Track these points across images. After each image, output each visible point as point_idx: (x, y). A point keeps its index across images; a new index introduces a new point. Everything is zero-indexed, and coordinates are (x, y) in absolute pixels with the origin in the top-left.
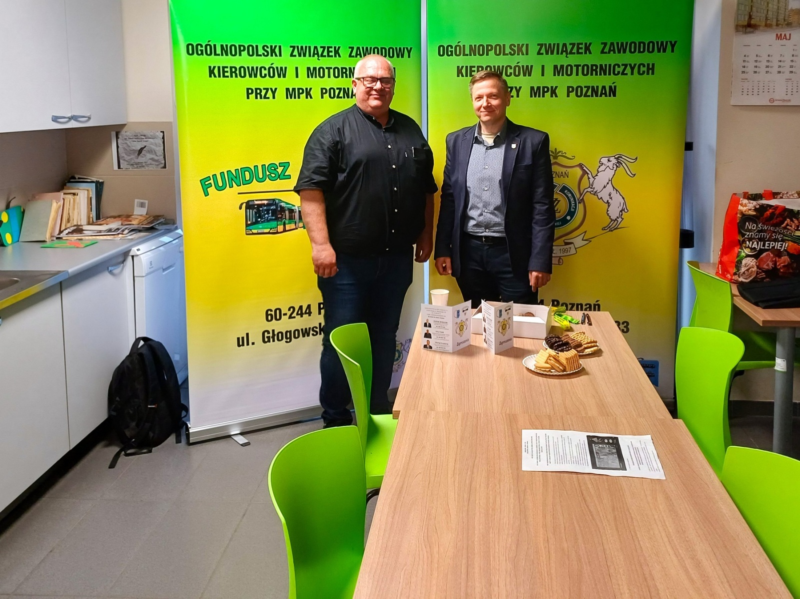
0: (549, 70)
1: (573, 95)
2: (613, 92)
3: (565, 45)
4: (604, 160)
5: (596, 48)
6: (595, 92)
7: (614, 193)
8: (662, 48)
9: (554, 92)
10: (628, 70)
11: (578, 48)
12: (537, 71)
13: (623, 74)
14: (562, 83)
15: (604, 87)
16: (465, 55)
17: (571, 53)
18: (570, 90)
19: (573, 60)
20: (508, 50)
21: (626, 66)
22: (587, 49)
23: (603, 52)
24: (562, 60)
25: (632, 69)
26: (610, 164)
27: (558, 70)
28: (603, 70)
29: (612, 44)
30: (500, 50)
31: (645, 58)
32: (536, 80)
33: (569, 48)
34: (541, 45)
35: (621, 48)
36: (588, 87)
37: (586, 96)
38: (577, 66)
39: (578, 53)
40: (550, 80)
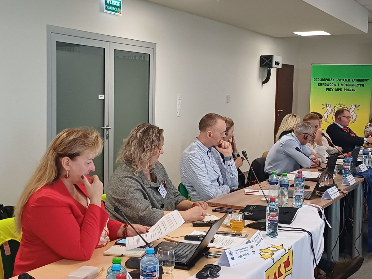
0: (340, 85)
1: (345, 91)
2: (354, 90)
3: (344, 79)
4: (352, 106)
5: (351, 80)
6: (350, 90)
7: (354, 114)
8: (366, 80)
9: (341, 90)
10: (358, 85)
11: (347, 80)
12: (337, 85)
13: (357, 86)
14: (343, 88)
15: (352, 89)
16: (320, 81)
17: (345, 81)
18: (345, 89)
19: (346, 83)
20: (330, 80)
21: (357, 84)
22: (349, 80)
23: (352, 81)
24: (343, 83)
25: (359, 85)
26: (354, 107)
27: (342, 85)
28: (352, 85)
29: (354, 79)
30: (329, 80)
31: (362, 83)
32: (337, 87)
33: (345, 80)
34: (338, 79)
35: (357, 80)
36: (349, 89)
37: (348, 91)
38: (346, 84)
39: (347, 81)
40: (340, 87)
